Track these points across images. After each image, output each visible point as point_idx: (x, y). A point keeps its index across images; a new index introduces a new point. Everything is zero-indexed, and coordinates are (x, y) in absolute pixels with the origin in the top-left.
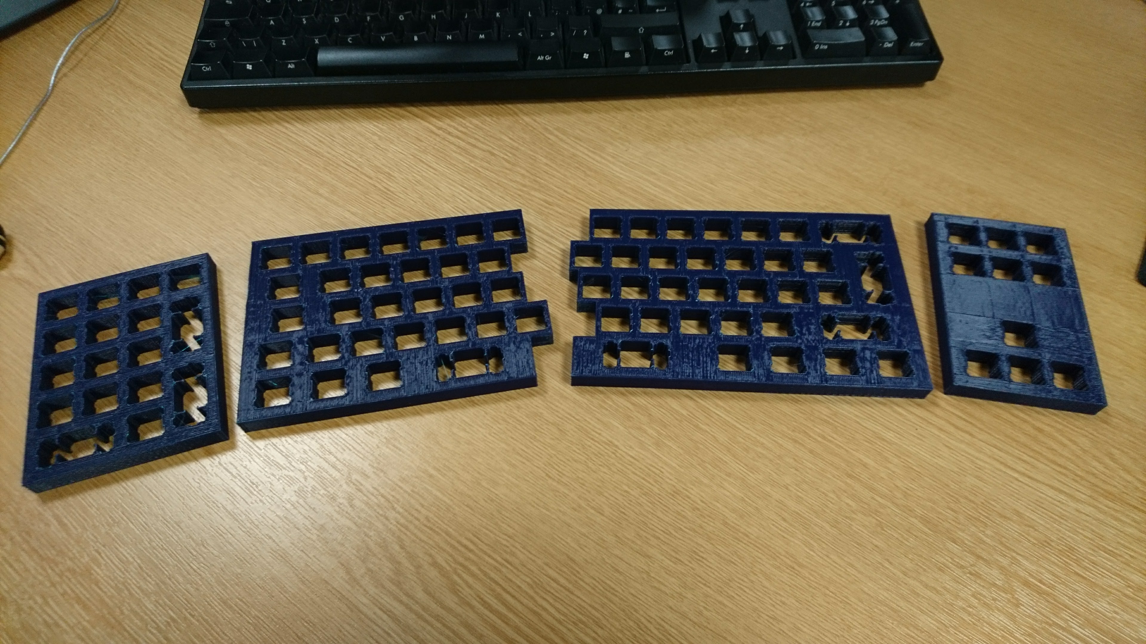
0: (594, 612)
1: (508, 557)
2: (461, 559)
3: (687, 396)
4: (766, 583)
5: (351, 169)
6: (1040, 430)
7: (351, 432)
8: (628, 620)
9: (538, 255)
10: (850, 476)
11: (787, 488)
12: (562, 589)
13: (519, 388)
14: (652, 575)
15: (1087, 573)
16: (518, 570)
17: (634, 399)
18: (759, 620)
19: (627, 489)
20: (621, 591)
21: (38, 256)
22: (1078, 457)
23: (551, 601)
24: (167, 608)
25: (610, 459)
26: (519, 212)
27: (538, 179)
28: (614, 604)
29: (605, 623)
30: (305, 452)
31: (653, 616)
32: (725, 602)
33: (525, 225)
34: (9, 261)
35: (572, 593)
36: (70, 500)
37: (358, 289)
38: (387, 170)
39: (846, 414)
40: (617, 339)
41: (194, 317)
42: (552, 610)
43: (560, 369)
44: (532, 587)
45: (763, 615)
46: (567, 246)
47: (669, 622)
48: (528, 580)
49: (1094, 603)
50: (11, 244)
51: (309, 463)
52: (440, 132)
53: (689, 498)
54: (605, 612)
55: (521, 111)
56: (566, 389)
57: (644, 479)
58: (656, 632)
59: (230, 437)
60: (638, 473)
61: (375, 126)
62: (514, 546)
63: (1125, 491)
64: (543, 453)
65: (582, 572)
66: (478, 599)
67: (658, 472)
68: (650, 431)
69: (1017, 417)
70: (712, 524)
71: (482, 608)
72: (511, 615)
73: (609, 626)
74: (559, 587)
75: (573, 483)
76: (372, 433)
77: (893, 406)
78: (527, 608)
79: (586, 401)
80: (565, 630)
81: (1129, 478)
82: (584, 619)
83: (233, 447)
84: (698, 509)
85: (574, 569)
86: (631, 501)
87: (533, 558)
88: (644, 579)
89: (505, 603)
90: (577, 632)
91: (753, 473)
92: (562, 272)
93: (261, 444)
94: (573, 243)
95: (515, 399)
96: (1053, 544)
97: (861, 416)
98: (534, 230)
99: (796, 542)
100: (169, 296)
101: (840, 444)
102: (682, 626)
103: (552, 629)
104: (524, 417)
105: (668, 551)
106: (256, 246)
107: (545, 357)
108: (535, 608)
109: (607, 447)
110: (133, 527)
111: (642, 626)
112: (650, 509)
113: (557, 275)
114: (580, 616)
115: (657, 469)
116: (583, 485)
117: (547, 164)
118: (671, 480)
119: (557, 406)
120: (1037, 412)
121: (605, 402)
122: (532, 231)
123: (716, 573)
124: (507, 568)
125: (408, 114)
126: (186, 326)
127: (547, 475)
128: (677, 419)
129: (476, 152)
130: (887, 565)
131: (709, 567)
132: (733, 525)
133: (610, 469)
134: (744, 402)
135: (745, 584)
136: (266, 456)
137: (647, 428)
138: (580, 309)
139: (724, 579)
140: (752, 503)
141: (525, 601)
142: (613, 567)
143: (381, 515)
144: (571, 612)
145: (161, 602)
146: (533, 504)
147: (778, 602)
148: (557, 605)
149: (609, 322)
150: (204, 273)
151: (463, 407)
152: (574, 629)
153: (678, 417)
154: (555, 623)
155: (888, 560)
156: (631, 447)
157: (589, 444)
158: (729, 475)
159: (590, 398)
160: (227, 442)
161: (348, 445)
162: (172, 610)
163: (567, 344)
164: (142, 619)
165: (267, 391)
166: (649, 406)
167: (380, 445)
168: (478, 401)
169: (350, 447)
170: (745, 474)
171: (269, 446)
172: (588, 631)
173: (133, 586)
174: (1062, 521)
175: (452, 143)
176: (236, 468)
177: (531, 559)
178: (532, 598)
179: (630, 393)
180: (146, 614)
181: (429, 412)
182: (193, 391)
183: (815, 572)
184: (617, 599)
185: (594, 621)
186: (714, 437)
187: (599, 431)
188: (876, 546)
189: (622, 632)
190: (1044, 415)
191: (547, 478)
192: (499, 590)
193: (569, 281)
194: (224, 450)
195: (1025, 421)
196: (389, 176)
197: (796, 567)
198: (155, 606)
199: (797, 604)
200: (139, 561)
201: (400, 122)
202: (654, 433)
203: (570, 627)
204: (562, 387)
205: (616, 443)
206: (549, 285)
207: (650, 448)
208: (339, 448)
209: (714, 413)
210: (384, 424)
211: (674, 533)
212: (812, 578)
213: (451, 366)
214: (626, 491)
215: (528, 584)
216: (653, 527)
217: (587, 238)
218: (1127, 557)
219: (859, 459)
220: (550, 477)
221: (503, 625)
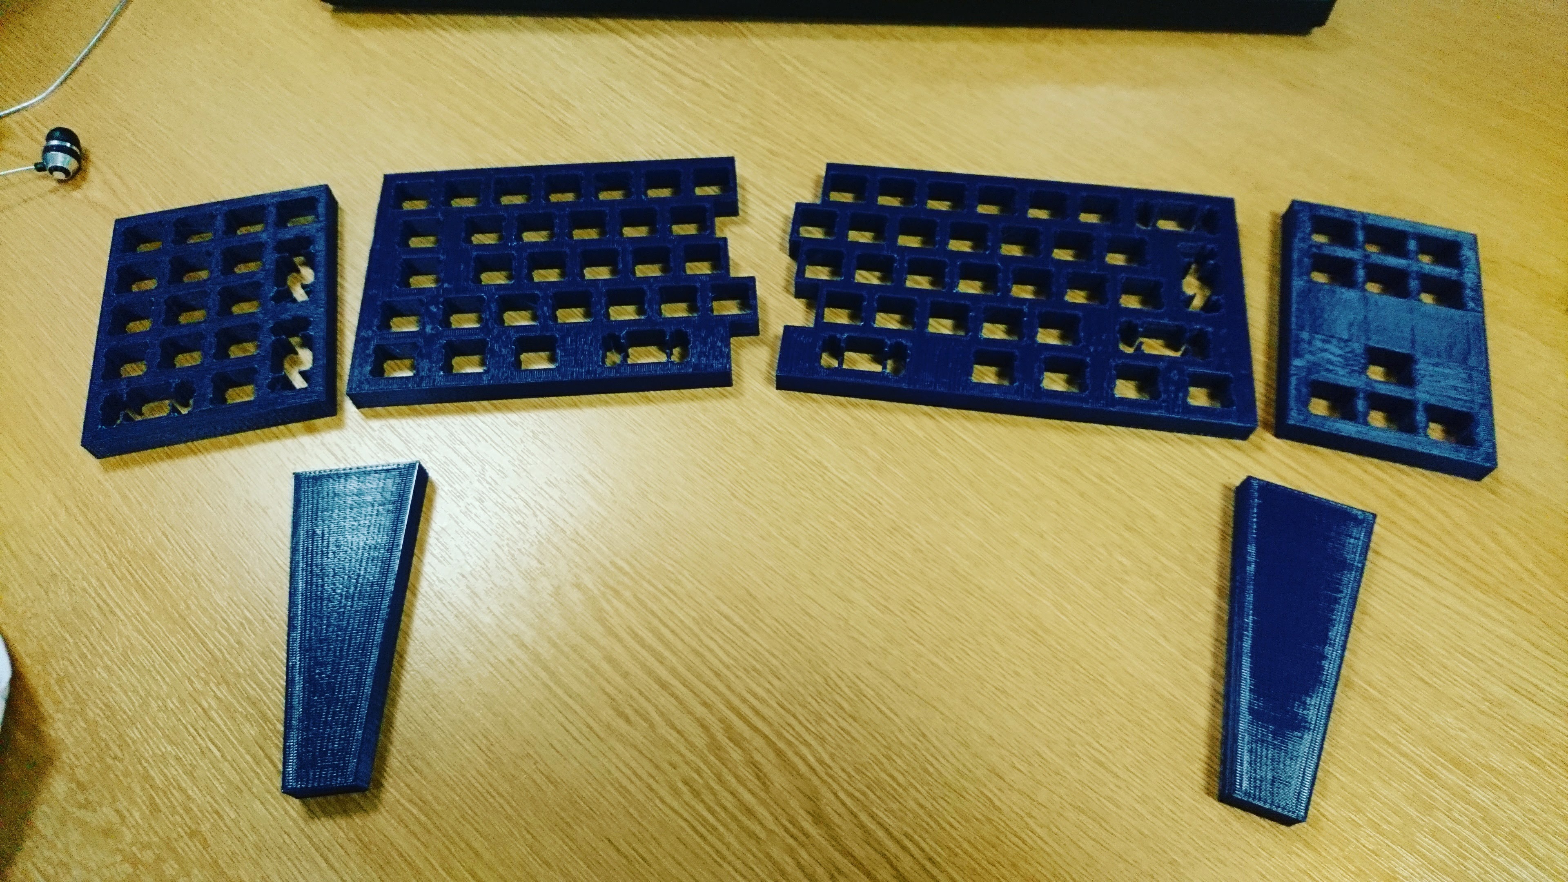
0: (771, 659)
1: (672, 586)
2: (612, 583)
3: (926, 414)
4: (998, 648)
5: (519, 94)
6: (1400, 495)
7: (490, 420)
8: (814, 673)
9: (752, 220)
10: (1129, 529)
11: (1042, 537)
12: (735, 628)
13: (708, 387)
14: (852, 623)
15: (1435, 679)
16: (682, 601)
17: (856, 412)
18: (982, 691)
19: (832, 519)
20: (809, 638)
21: (120, 177)
22: (1448, 533)
23: (721, 642)
24: (242, 607)
25: (815, 482)
26: (730, 161)
27: (764, 122)
28: (799, 653)
29: (785, 674)
30: (429, 438)
31: (846, 671)
32: (941, 664)
33: (738, 181)
34: (84, 179)
35: (747, 634)
36: (137, 470)
37: (512, 242)
38: (566, 98)
39: (1137, 451)
40: (842, 334)
41: (305, 264)
42: (720, 653)
43: (764, 367)
44: (698, 623)
45: (988, 685)
46: (790, 212)
47: (865, 681)
48: (694, 614)
49: (1435, 716)
50: (86, 158)
51: (434, 452)
52: (639, 53)
53: (911, 537)
54: (786, 661)
55: (750, 31)
56: (768, 393)
57: (856, 509)
58: (846, 690)
59: (338, 413)
60: (850, 502)
61: (556, 40)
62: (680, 573)
63: (1503, 581)
64: (730, 467)
65: (762, 611)
66: (628, 630)
67: (875, 502)
68: (871, 453)
69: (1370, 474)
70: (937, 570)
71: (633, 642)
72: (667, 653)
73: (788, 677)
74: (731, 626)
75: (764, 507)
76: (516, 424)
77: (1203, 446)
78: (689, 646)
79: (793, 410)
80: (733, 678)
81: (1513, 565)
82: (758, 666)
83: (340, 425)
84: (921, 551)
85: (754, 607)
86: (836, 534)
87: (703, 589)
88: (840, 626)
89: (661, 638)
90: (748, 680)
91: (999, 514)
92: (781, 244)
93: (376, 424)
94: (798, 205)
95: (701, 399)
96: (1394, 639)
97: (1156, 455)
98: (748, 186)
99: (1045, 602)
100: (275, 234)
101: (1121, 487)
102: (882, 688)
103: (717, 675)
104: (711, 422)
105: (875, 596)
106: (389, 179)
107: (745, 351)
108: (698, 648)
109: (813, 468)
110: (210, 509)
111: (831, 682)
112: (859, 546)
113: (775, 248)
114: (754, 663)
115: (875, 499)
116: (778, 510)
117: (777, 103)
118: (890, 513)
119: (755, 413)
120: (1399, 470)
121: (817, 413)
122: (747, 188)
123: (933, 628)
124: (670, 598)
125: (602, 28)
126: (295, 274)
127: (733, 494)
128: (909, 441)
129: (685, 81)
130: (1162, 641)
131: (926, 621)
132: (964, 573)
133: (814, 494)
134: (1000, 426)
135: (969, 646)
136: (381, 439)
137: (869, 450)
138: (798, 295)
139: (943, 637)
140: (992, 549)
141: (686, 638)
142: (803, 610)
143: (519, 522)
144: (742, 656)
145: (235, 598)
146: (711, 526)
147: (1010, 672)
148: (728, 647)
149: (835, 313)
150: (321, 209)
151: (634, 403)
152: (744, 677)
153: (910, 439)
154: (721, 667)
155: (1165, 637)
156: (844, 470)
157: (792, 462)
158: (967, 514)
159: (797, 405)
160: (334, 418)
161: (484, 436)
162: (248, 610)
163: (776, 337)
164: (211, 618)
165: (389, 362)
166: (876, 422)
167: (524, 440)
168: (654, 397)
169: (487, 438)
170: (988, 515)
171: (385, 428)
172: (762, 680)
173: (203, 577)
174: (1412, 611)
175: (655, 69)
176: (342, 451)
177: (700, 590)
178: (696, 635)
179: (852, 405)
180: (216, 611)
181: (591, 404)
182: (296, 353)
183: (1064, 640)
184: (803, 647)
185: (771, 670)
186: (955, 466)
187: (805, 448)
188: (1151, 618)
189: (804, 686)
190: (1409, 475)
191: (732, 498)
192: (656, 622)
193: (789, 258)
194: (329, 427)
195: (1381, 480)
196: (568, 106)
197: (1040, 632)
198: (228, 603)
199: (1035, 677)
200: (213, 550)
201: (588, 36)
202: (876, 456)
203: (739, 674)
204: (764, 390)
205: (826, 463)
206: (762, 260)
207: (869, 473)
208: (473, 438)
209: (960, 437)
210: (532, 415)
211: (886, 577)
212: (1059, 648)
213: (623, 352)
214: (832, 523)
215: (694, 619)
216: (860, 567)
217: (818, 202)
218: (1490, 663)
219: (1145, 509)
220: (735, 497)
221: (657, 664)
